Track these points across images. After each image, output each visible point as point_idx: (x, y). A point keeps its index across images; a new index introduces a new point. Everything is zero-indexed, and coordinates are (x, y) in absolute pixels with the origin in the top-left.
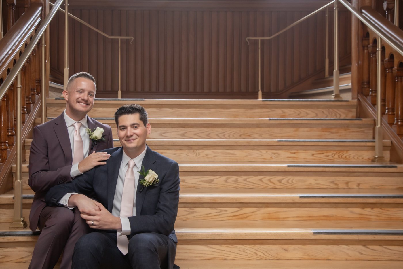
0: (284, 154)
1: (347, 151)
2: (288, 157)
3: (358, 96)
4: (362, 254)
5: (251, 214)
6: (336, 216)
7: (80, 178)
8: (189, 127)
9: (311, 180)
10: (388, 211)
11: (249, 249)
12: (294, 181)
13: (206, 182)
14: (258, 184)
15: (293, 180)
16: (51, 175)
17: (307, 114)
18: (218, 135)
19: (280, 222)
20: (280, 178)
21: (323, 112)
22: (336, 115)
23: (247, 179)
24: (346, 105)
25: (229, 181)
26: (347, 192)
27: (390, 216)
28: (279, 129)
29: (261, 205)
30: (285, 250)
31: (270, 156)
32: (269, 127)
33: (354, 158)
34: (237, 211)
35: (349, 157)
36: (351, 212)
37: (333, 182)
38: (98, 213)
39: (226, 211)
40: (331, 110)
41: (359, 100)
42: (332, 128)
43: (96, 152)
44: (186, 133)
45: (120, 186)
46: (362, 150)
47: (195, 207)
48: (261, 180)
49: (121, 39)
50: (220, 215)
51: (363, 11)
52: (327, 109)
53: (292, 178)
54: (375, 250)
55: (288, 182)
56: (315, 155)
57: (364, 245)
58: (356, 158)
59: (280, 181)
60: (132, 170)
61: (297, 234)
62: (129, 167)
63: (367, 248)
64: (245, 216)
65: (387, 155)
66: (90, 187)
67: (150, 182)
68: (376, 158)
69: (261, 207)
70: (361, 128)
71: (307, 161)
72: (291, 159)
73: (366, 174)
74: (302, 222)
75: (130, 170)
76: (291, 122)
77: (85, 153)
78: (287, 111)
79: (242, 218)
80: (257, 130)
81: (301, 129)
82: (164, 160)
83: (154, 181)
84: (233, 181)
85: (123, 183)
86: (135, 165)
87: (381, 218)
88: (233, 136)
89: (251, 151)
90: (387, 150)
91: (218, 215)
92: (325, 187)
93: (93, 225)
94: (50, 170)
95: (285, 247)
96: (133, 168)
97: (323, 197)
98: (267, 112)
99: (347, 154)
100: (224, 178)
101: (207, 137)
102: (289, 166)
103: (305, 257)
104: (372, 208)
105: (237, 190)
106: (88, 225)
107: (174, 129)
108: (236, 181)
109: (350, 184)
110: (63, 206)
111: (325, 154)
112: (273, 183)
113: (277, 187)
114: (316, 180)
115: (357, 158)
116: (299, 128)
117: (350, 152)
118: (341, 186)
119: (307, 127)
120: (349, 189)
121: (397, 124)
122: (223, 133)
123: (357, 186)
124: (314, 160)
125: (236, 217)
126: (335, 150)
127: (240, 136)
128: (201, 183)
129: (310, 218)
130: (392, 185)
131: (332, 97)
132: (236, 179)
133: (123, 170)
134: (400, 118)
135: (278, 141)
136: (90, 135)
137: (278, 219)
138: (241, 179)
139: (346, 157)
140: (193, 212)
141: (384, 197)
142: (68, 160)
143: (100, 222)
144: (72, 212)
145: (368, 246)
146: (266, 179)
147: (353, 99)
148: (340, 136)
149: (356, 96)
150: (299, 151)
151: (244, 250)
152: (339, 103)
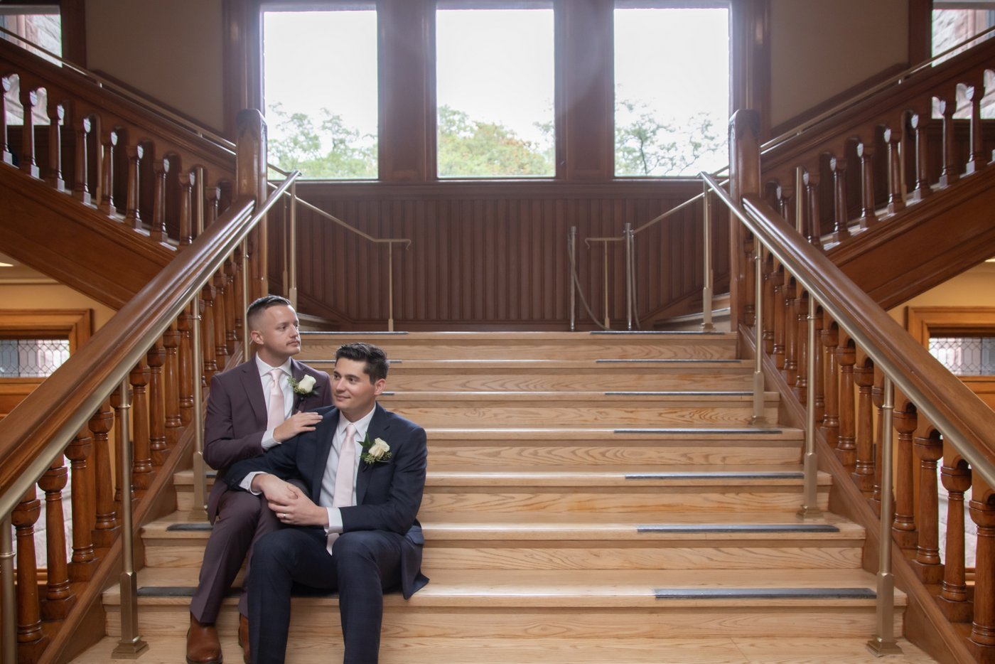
0: (615, 414)
1: (713, 408)
2: (622, 418)
3: (738, 326)
4: (712, 560)
5: (552, 502)
6: (682, 505)
7: (277, 450)
8: (473, 374)
9: (651, 453)
10: (761, 496)
11: (539, 553)
12: (624, 454)
13: (489, 455)
14: (570, 459)
15: (623, 452)
16: (234, 446)
17: (661, 353)
18: (517, 385)
19: (595, 515)
20: (603, 449)
21: (685, 351)
22: (704, 354)
23: (552, 450)
24: (720, 340)
25: (525, 453)
26: (707, 470)
27: (763, 505)
28: (613, 376)
29: (566, 489)
30: (595, 555)
31: (594, 417)
32: (598, 373)
33: (723, 418)
34: (531, 498)
35: (716, 418)
36: (706, 499)
37: (684, 455)
38: (292, 501)
39: (514, 498)
40: (697, 347)
41: (739, 332)
42: (695, 374)
43: (303, 412)
44: (469, 382)
45: (332, 461)
46: (736, 407)
47: (466, 493)
48: (573, 452)
49: (393, 243)
50: (504, 503)
51: (745, 200)
52: (692, 346)
53: (621, 449)
54: (731, 554)
55: (615, 455)
56: (663, 415)
57: (716, 548)
58: (726, 418)
59: (603, 454)
60: (352, 439)
61: (614, 533)
62: (347, 435)
63: (720, 551)
64: (543, 505)
65: (773, 414)
66: (292, 463)
67: (377, 457)
68: (754, 419)
69: (566, 493)
70: (740, 374)
71: (651, 424)
72: (626, 422)
73: (734, 443)
74: (628, 514)
75: (348, 438)
76: (631, 366)
77: (286, 414)
78: (629, 348)
79: (538, 509)
80: (579, 377)
81: (647, 377)
82: (402, 424)
83: (384, 455)
84: (531, 454)
85: (338, 456)
86: (357, 432)
87: (750, 507)
88: (542, 386)
89: (565, 409)
90: (774, 407)
91: (500, 504)
92: (671, 462)
93: (285, 518)
94: (234, 438)
95: (595, 550)
96: (353, 435)
97: (662, 478)
98: (599, 350)
99: (713, 413)
100: (517, 449)
101: (501, 389)
102: (616, 432)
103: (626, 565)
104: (737, 494)
105: (536, 468)
106: (279, 519)
107: (449, 376)
108: (536, 454)
109: (710, 457)
110: (245, 490)
111: (679, 414)
112: (593, 457)
113: (599, 462)
114: (659, 452)
115: (729, 419)
116: (645, 374)
117: (717, 411)
118: (698, 460)
119: (656, 374)
120: (710, 466)
121: (788, 369)
122: (526, 382)
123: (722, 461)
124: (661, 423)
125: (528, 508)
126: (694, 408)
127: (553, 386)
128: (482, 457)
129: (642, 508)
130: (775, 459)
131: (701, 329)
132: (535, 451)
133: (339, 438)
134: (792, 359)
135: (606, 394)
136: (294, 387)
137: (592, 509)
138: (542, 451)
139: (711, 417)
140: (462, 500)
141: (755, 477)
142: (262, 424)
143: (296, 515)
144: (257, 499)
145: (722, 549)
146: (581, 451)
147: (732, 331)
148: (707, 386)
149: (736, 327)
150: (639, 409)
151: (531, 555)
152: (710, 337)
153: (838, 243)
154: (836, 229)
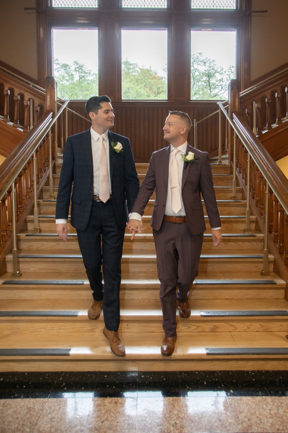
1: (219, 193)
3: (230, 161)
22: (218, 173)
24: (224, 167)
35: (220, 196)
40: (216, 169)
41: (231, 164)
46: (227, 193)
51: (233, 114)
58: (223, 197)
68: (232, 197)
73: (225, 205)
90: (240, 193)
131: (218, 163)
147: (228, 164)
152: (220, 166)
153: (267, 131)
154: (267, 125)
